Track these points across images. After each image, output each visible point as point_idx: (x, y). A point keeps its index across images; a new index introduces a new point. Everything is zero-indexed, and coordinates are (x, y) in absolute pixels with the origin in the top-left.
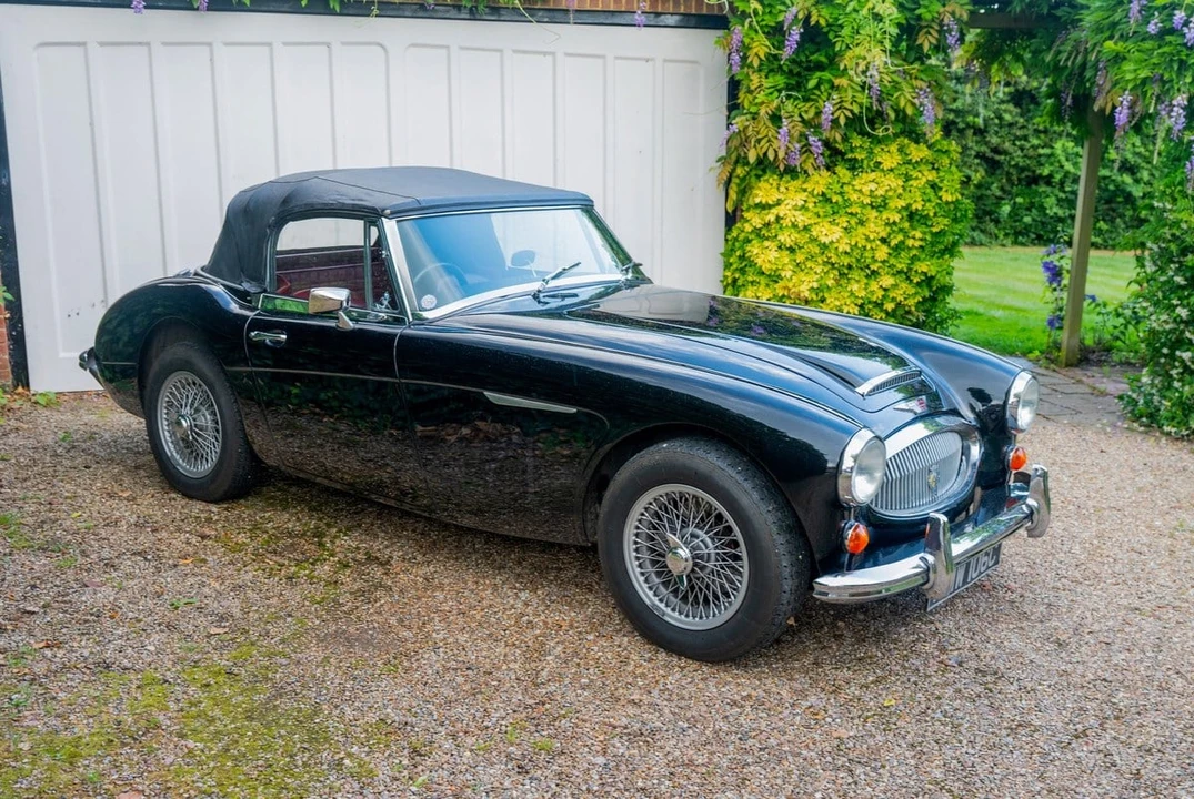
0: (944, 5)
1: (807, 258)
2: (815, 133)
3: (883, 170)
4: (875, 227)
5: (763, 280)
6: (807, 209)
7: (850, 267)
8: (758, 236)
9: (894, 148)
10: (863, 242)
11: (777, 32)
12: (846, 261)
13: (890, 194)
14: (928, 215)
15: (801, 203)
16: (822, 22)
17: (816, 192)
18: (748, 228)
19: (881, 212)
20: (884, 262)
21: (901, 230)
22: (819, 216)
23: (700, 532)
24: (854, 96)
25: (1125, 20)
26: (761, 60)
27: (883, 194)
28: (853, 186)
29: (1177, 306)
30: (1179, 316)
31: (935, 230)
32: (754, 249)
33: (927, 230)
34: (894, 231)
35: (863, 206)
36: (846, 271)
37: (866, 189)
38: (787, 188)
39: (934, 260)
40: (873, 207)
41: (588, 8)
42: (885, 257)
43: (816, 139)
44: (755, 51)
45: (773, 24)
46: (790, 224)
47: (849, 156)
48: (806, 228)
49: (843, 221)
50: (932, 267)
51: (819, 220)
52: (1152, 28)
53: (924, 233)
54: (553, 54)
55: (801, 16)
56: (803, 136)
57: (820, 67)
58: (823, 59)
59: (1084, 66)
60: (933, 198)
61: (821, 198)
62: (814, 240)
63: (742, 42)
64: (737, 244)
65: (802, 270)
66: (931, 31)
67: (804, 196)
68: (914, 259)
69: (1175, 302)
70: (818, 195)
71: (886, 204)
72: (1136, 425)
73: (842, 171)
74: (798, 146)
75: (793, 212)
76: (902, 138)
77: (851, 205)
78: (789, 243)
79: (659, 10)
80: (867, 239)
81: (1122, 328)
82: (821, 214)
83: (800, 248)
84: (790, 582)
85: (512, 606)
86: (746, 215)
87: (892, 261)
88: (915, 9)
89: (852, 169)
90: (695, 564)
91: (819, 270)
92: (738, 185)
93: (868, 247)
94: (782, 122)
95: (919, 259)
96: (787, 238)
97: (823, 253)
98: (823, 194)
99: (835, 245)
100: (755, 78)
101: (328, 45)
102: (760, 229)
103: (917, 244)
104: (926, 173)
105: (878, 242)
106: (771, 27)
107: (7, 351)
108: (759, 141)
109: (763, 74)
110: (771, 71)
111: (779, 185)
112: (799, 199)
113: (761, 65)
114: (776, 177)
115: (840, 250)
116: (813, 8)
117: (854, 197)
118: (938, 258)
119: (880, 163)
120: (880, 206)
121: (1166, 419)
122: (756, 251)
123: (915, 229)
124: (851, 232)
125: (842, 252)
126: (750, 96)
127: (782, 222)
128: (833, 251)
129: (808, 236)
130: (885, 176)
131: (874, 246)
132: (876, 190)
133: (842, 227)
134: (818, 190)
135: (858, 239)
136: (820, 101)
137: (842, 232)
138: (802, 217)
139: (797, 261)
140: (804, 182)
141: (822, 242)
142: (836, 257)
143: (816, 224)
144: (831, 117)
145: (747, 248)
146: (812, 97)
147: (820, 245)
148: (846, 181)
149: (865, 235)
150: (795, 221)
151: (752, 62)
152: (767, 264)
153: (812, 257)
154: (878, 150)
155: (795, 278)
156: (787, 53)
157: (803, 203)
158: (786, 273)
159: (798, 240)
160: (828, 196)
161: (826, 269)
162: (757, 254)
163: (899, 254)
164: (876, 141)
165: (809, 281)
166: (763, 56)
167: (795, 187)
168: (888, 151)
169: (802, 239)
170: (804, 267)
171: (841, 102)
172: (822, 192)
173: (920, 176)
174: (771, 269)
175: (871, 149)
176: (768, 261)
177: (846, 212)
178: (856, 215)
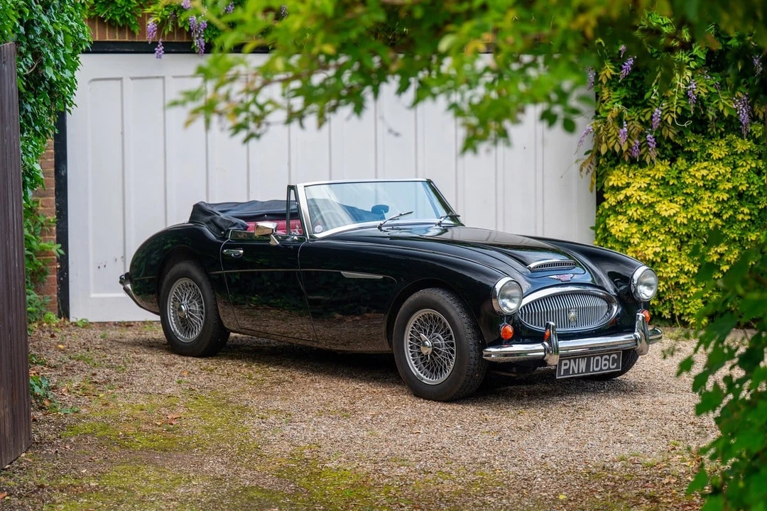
1: (652, 229)
2: (651, 132)
3: (713, 160)
4: (707, 204)
6: (651, 191)
7: (689, 236)
8: (614, 211)
9: (722, 143)
10: (698, 216)
12: (685, 231)
13: (720, 178)
14: (753, 194)
15: (644, 185)
17: (657, 177)
18: (607, 206)
19: (712, 192)
21: (731, 207)
22: (661, 196)
24: (678, 103)
26: (608, 79)
27: (713, 178)
28: (689, 172)
31: (760, 207)
32: (611, 222)
33: (754, 207)
34: (725, 208)
35: (697, 188)
36: (686, 240)
37: (698, 175)
38: (634, 175)
40: (706, 189)
43: (652, 136)
44: (604, 73)
46: (636, 202)
47: (686, 149)
48: (651, 205)
49: (680, 199)
51: (661, 199)
53: (752, 209)
56: (642, 135)
60: (756, 180)
61: (662, 182)
62: (656, 214)
64: (602, 219)
65: (649, 238)
67: (647, 180)
68: (745, 230)
70: (659, 179)
71: (716, 187)
73: (682, 163)
74: (638, 141)
75: (639, 192)
76: (731, 135)
77: (687, 187)
78: (636, 217)
80: (702, 214)
82: (662, 194)
83: (646, 221)
86: (606, 196)
89: (689, 159)
90: (434, 349)
91: (662, 238)
93: (702, 220)
94: (623, 125)
95: (749, 230)
96: (634, 213)
97: (665, 224)
98: (663, 178)
99: (675, 218)
100: (606, 91)
102: (615, 206)
103: (747, 218)
104: (750, 162)
105: (711, 217)
107: (56, 291)
108: (610, 137)
110: (620, 85)
111: (628, 172)
112: (643, 183)
113: (608, 82)
114: (626, 166)
117: (690, 181)
119: (711, 154)
120: (712, 188)
122: (611, 224)
123: (741, 205)
124: (687, 208)
125: (680, 224)
126: (603, 105)
127: (630, 200)
128: (672, 223)
129: (652, 211)
130: (715, 164)
131: (707, 220)
132: (708, 175)
133: (680, 204)
134: (659, 175)
135: (693, 214)
136: (654, 107)
137: (680, 208)
138: (646, 197)
139: (644, 231)
140: (650, 170)
141: (663, 215)
142: (675, 228)
143: (658, 202)
144: (659, 119)
145: (607, 221)
146: (649, 104)
147: (661, 218)
148: (682, 168)
149: (699, 211)
150: (641, 199)
151: (601, 80)
152: (620, 234)
153: (656, 228)
154: (710, 144)
155: (642, 244)
156: (624, 73)
157: (646, 185)
158: (635, 240)
159: (644, 215)
160: (667, 180)
161: (668, 237)
162: (613, 225)
163: (732, 226)
164: (708, 137)
165: (653, 247)
166: (609, 76)
167: (641, 174)
168: (718, 145)
169: (647, 214)
170: (650, 236)
171: (668, 108)
172: (662, 177)
173: (745, 164)
174: (622, 237)
175: (704, 144)
176: (620, 231)
177: (683, 193)
178: (690, 195)
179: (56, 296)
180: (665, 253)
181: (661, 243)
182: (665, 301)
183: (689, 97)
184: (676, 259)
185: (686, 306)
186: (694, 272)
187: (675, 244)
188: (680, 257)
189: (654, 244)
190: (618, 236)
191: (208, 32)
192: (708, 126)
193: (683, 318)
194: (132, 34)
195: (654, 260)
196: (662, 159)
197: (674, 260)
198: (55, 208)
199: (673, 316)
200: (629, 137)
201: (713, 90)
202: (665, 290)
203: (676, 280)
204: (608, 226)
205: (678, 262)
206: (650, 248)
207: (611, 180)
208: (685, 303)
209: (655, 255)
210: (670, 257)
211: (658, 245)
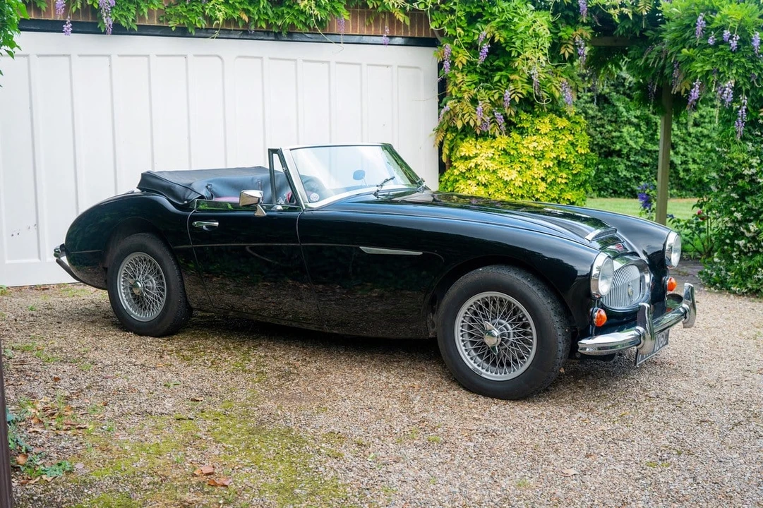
0: (575, 30)
1: (496, 191)
2: (499, 110)
3: (541, 134)
4: (537, 170)
6: (495, 159)
8: (463, 177)
9: (547, 120)
10: (531, 180)
11: (473, 47)
12: (520, 192)
13: (546, 149)
14: (570, 162)
15: (491, 155)
16: (502, 40)
17: (500, 148)
18: (456, 172)
19: (540, 161)
20: (543, 193)
21: (553, 172)
22: (502, 164)
23: (503, 321)
24: (522, 86)
25: (692, 37)
26: (463, 65)
27: (542, 149)
28: (523, 144)
29: (734, 211)
30: (736, 217)
31: (574, 172)
32: (461, 185)
33: (569, 172)
34: (549, 173)
35: (530, 157)
37: (531, 146)
38: (481, 146)
39: (574, 192)
40: (535, 158)
41: (351, 33)
42: (545, 190)
43: (500, 114)
44: (460, 59)
45: (470, 41)
46: (484, 169)
47: (519, 125)
48: (494, 171)
49: (517, 166)
50: (573, 196)
51: (502, 166)
52: (711, 41)
53: (568, 174)
54: (328, 62)
55: (488, 36)
56: (491, 112)
57: (499, 69)
58: (501, 64)
59: (664, 67)
60: (572, 151)
61: (503, 152)
62: (499, 179)
63: (451, 54)
64: (448, 184)
66: (569, 46)
67: (492, 151)
68: (562, 191)
69: (733, 209)
70: (501, 150)
71: (544, 156)
72: (712, 289)
73: (515, 135)
74: (488, 118)
75: (486, 161)
76: (552, 114)
77: (522, 156)
78: (484, 181)
79: (395, 35)
80: (533, 178)
81: (691, 236)
82: (504, 163)
83: (491, 184)
84: (562, 344)
85: (380, 380)
86: (454, 164)
87: (549, 192)
88: (558, 33)
89: (521, 134)
90: (503, 340)
92: (449, 145)
93: (534, 183)
94: (478, 104)
95: (565, 191)
96: (482, 178)
97: (506, 187)
98: (504, 150)
99: (513, 182)
100: (460, 76)
101: (185, 57)
102: (464, 173)
103: (564, 181)
104: (568, 136)
105: (540, 180)
106: (468, 43)
108: (463, 115)
109: (464, 74)
110: (469, 72)
111: (476, 144)
112: (489, 153)
113: (463, 68)
114: (474, 139)
115: (516, 185)
116: (496, 32)
117: (524, 151)
118: (577, 190)
119: (539, 130)
120: (540, 157)
121: (732, 283)
122: (462, 187)
123: (561, 171)
124: (523, 174)
125: (517, 187)
127: (479, 167)
128: (511, 186)
129: (496, 176)
130: (543, 138)
131: (537, 183)
132: (537, 146)
133: (517, 171)
134: (502, 146)
135: (527, 178)
136: (502, 89)
137: (517, 174)
138: (491, 164)
140: (492, 142)
141: (504, 180)
143: (500, 169)
144: (509, 99)
147: (502, 183)
148: (518, 141)
149: (532, 176)
150: (488, 166)
151: (457, 66)
153: (499, 190)
154: (537, 121)
156: (481, 60)
159: (489, 180)
160: (508, 151)
163: (553, 188)
164: (536, 116)
166: (465, 62)
167: (486, 145)
168: (543, 122)
169: (493, 178)
171: (514, 89)
172: (504, 148)
173: (564, 138)
175: (533, 121)
177: (519, 161)
178: (525, 163)
191: (114, 11)
194: (38, 10)
207: (462, 151)
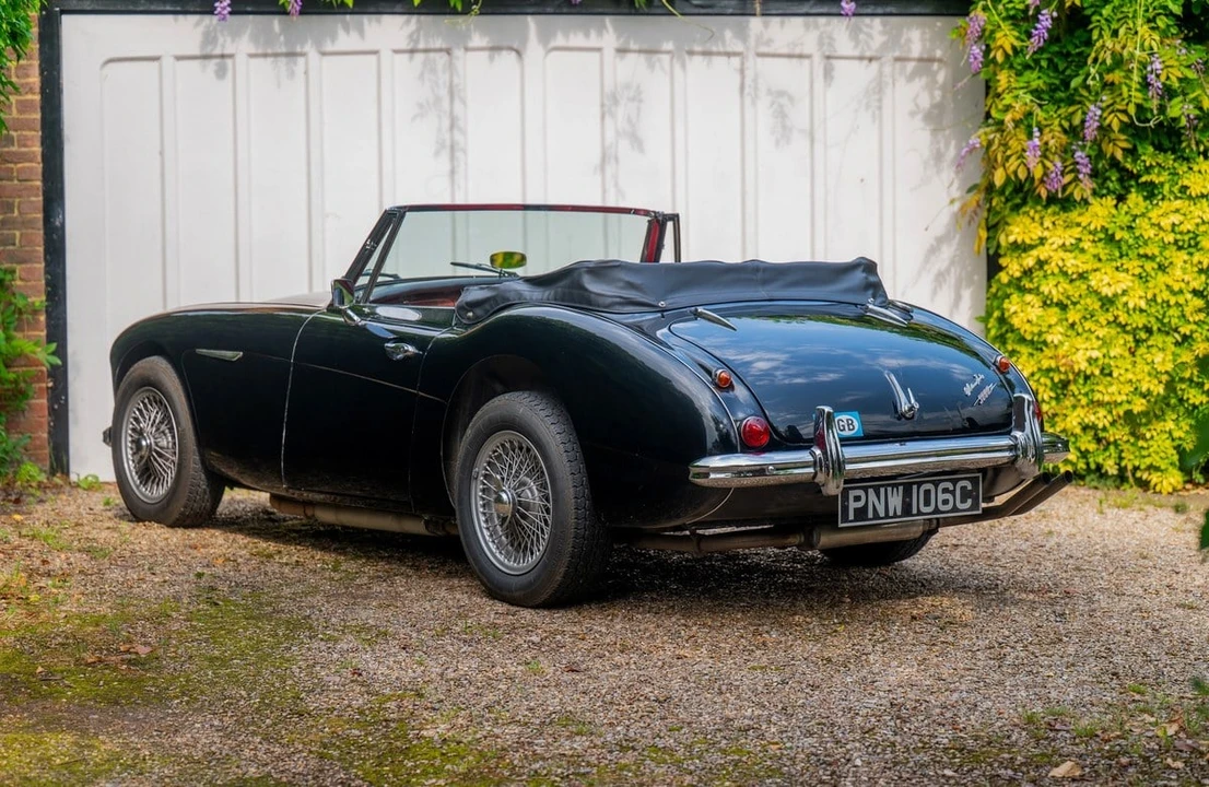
1: (1084, 318)
2: (1080, 147)
3: (1190, 197)
4: (1181, 274)
5: (1024, 350)
6: (1083, 251)
7: (1149, 330)
8: (1019, 287)
10: (1166, 295)
12: (1142, 321)
15: (1071, 242)
17: (1092, 228)
18: (1006, 279)
19: (1190, 254)
22: (1100, 260)
24: (1130, 97)
26: (1007, 56)
27: (1192, 228)
28: (1150, 219)
32: (1013, 305)
35: (1164, 246)
36: (1144, 336)
37: (1166, 223)
38: (1054, 223)
40: (1180, 248)
43: (1083, 154)
44: (999, 43)
46: (1056, 271)
47: (1143, 179)
48: (1082, 276)
49: (1134, 266)
51: (1099, 265)
56: (1066, 151)
61: (1103, 236)
62: (1092, 292)
63: (983, 31)
65: (1078, 334)
67: (1076, 232)
70: (1096, 231)
71: (1197, 244)
73: (1135, 199)
74: (1059, 163)
75: (1061, 254)
77: (1146, 243)
78: (1057, 296)
80: (1171, 290)
82: (1102, 256)
83: (1074, 304)
86: (1003, 261)
89: (1149, 196)
91: (1101, 333)
92: (989, 221)
93: (1172, 303)
94: (1036, 134)
96: (1053, 289)
97: (1107, 310)
98: (1104, 229)
99: (1125, 299)
100: (1003, 76)
101: (449, 52)
102: (1019, 279)
105: (1189, 296)
107: (46, 428)
108: (1009, 157)
109: (1012, 72)
110: (1027, 67)
111: (1042, 218)
112: (1069, 237)
113: (1007, 60)
114: (1039, 208)
115: (1131, 305)
117: (1151, 233)
119: (1186, 188)
120: (1190, 246)
122: (1013, 309)
124: (1147, 281)
125: (1134, 309)
126: (997, 101)
127: (1046, 267)
128: (1120, 307)
129: (1085, 287)
130: (1195, 204)
131: (1181, 301)
132: (1181, 223)
133: (1133, 275)
134: (1096, 224)
135: (1157, 291)
136: (1087, 103)
137: (1133, 282)
138: (1073, 261)
139: (1070, 321)
140: (1080, 215)
141: (1103, 294)
142: (1126, 315)
143: (1095, 270)
144: (1096, 124)
145: (1005, 306)
146: (1078, 98)
147: (1100, 299)
148: (1135, 212)
149: (1168, 286)
150: (1064, 266)
151: (995, 57)
152: (1027, 327)
153: (1092, 316)
154: (1185, 169)
155: (1067, 344)
156: (1034, 44)
157: (1073, 241)
158: (1054, 337)
159: (1070, 293)
160: (1110, 232)
161: (1113, 332)
162: (1015, 313)
164: (1182, 157)
165: (1087, 349)
166: (1008, 49)
167: (1065, 222)
168: (1200, 172)
169: (1075, 290)
170: (1080, 330)
171: (1112, 104)
172: (1103, 227)
174: (1032, 333)
175: (1174, 168)
176: (1028, 321)
177: (1139, 255)
178: (1151, 258)
179: (45, 435)
180: (1107, 361)
181: (1100, 342)
182: (1109, 444)
183: (1149, 84)
184: (1127, 370)
185: (1144, 453)
186: (1158, 394)
187: (1125, 345)
188: (1134, 366)
189: (1088, 345)
190: (1025, 331)
192: (1183, 138)
193: (1138, 474)
195: (1088, 372)
196: (1102, 196)
197: (1122, 372)
198: (43, 282)
199: (1122, 470)
200: (1044, 156)
201: (1191, 75)
202: (1108, 425)
203: (1126, 407)
204: (1006, 315)
205: (1130, 376)
206: (1081, 352)
207: (1012, 233)
208: (1142, 448)
209: (1090, 364)
210: (1117, 367)
211: (1095, 346)
